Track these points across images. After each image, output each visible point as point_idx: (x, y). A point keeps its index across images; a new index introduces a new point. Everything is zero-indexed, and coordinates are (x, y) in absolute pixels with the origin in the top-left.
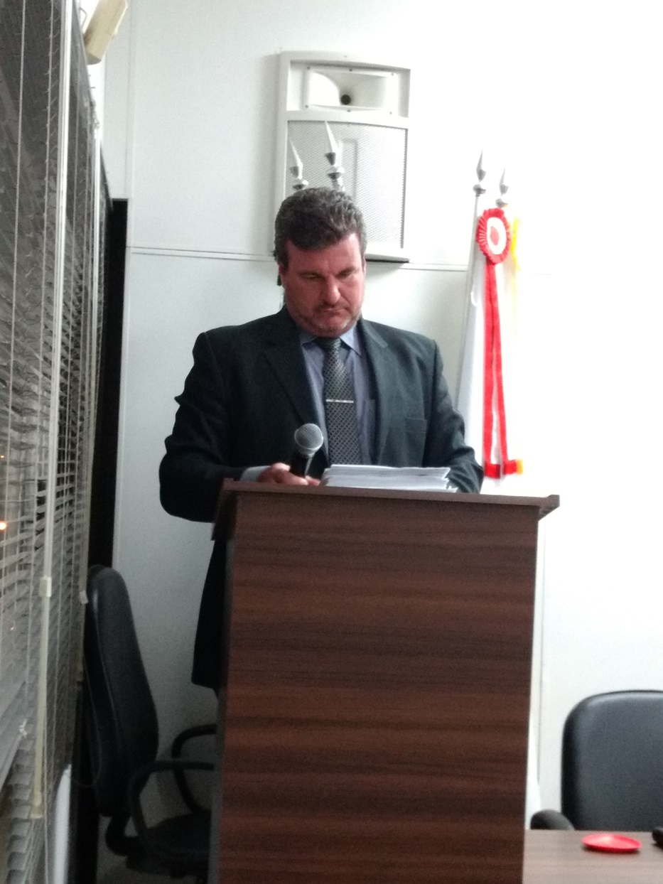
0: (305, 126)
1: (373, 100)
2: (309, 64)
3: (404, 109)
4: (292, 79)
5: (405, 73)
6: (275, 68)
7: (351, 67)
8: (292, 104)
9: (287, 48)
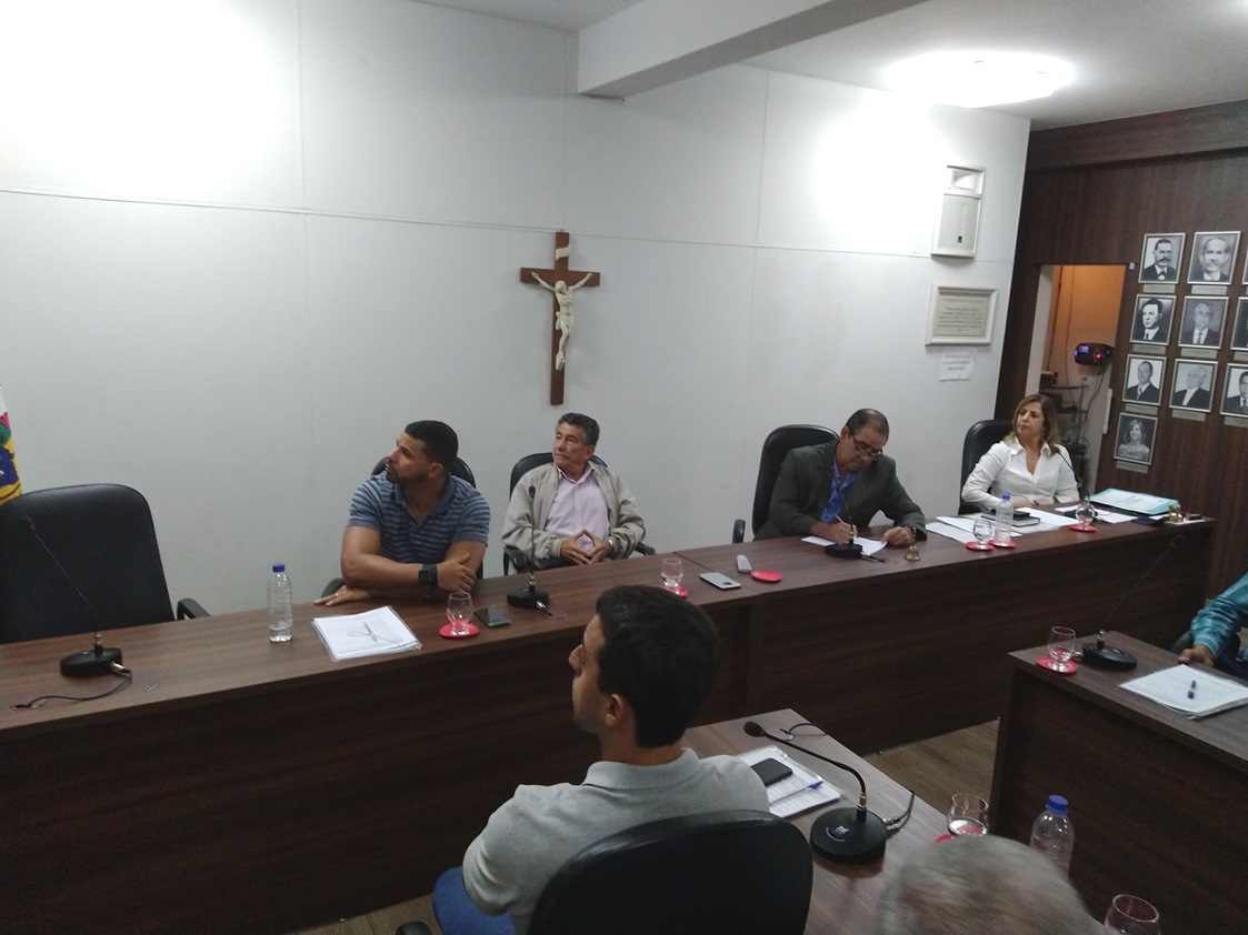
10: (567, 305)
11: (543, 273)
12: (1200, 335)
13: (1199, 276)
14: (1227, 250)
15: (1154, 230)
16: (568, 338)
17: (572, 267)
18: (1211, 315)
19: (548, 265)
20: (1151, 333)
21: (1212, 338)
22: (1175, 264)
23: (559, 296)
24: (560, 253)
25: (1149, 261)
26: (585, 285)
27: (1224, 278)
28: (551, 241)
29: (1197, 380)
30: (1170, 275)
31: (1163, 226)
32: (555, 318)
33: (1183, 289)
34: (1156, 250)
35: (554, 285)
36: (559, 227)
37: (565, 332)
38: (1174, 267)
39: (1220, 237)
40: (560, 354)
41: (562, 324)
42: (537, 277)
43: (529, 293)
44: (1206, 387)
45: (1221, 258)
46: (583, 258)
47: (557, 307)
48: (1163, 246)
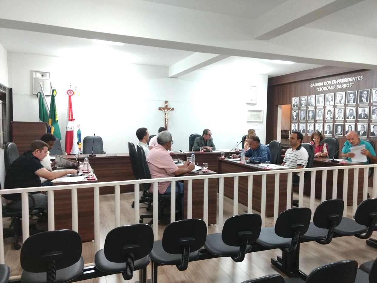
0: (37, 79)
1: (46, 76)
2: (36, 72)
3: (50, 78)
4: (34, 73)
5: (50, 73)
6: (32, 72)
7: (42, 72)
8: (34, 76)
9: (33, 70)
10: (167, 114)
11: (162, 108)
12: (302, 118)
13: (301, 106)
14: (305, 100)
15: (294, 97)
16: (167, 120)
17: (168, 107)
18: (304, 113)
19: (164, 107)
20: (295, 118)
21: (304, 118)
22: (298, 103)
23: (166, 112)
24: (166, 104)
25: (293, 103)
26: (171, 110)
27: (305, 106)
28: (164, 102)
29: (303, 127)
30: (297, 105)
31: (295, 96)
32: (165, 116)
33: (299, 109)
34: (295, 101)
35: (165, 110)
36: (166, 100)
37: (167, 119)
38: (297, 104)
39: (304, 97)
40: (166, 123)
41: (166, 117)
42: (162, 109)
43: (160, 112)
44: (304, 128)
45: (304, 102)
46: (170, 106)
47: (166, 114)
48: (296, 100)
